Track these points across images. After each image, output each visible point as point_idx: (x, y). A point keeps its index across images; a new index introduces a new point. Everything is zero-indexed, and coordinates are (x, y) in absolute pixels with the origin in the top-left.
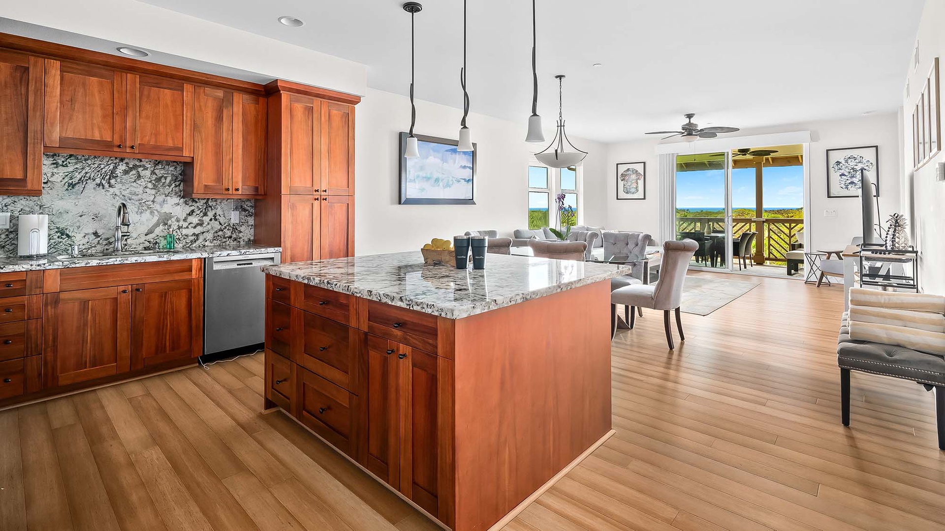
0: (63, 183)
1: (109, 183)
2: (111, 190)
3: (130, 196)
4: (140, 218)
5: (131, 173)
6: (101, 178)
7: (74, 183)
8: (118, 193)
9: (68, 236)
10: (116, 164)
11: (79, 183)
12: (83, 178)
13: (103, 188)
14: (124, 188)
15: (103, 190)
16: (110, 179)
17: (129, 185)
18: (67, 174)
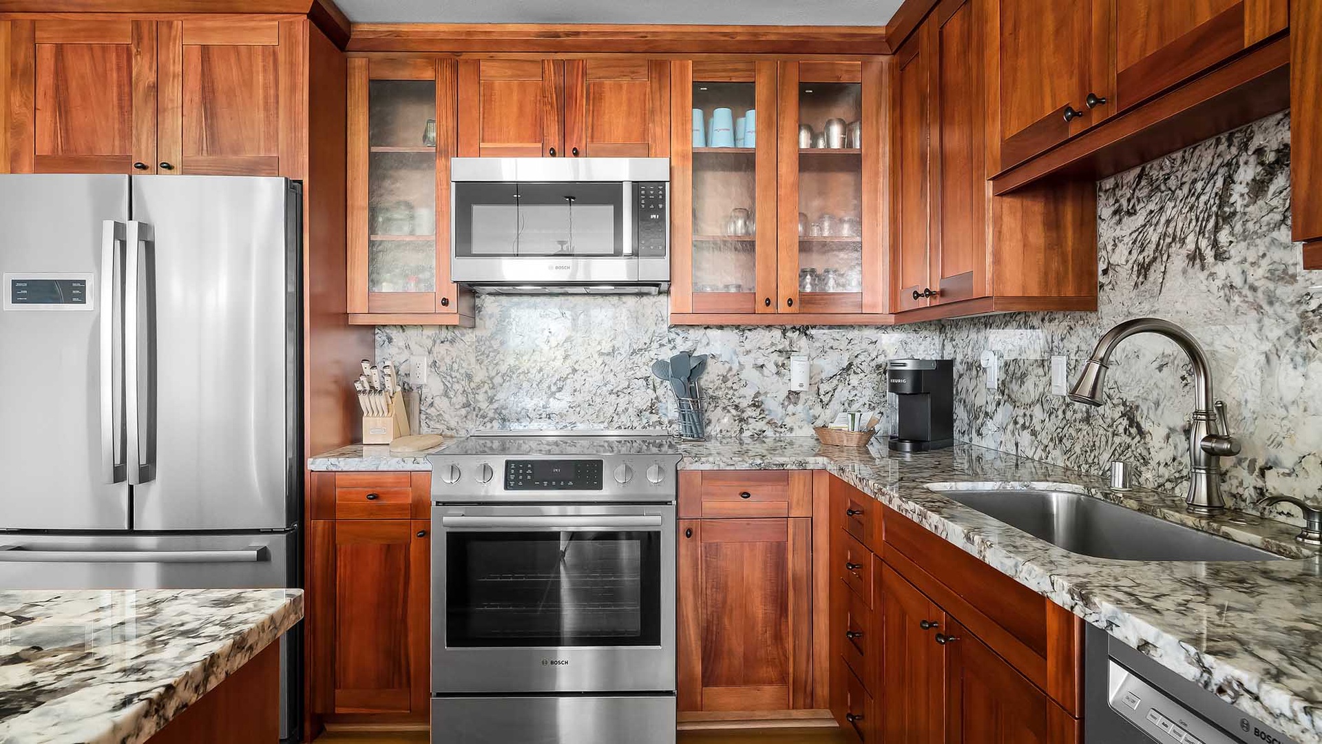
0: (1130, 265)
1: (1215, 244)
2: (1221, 269)
3: (1271, 286)
4: (1301, 381)
5: (1272, 188)
6: (1198, 229)
7: (1147, 260)
8: (1238, 282)
9: (1141, 432)
10: (1229, 164)
11: (1155, 259)
12: (1162, 241)
13: (1203, 268)
14: (1252, 256)
15: (1202, 276)
16: (1217, 228)
17: (1268, 239)
18: (1134, 235)
